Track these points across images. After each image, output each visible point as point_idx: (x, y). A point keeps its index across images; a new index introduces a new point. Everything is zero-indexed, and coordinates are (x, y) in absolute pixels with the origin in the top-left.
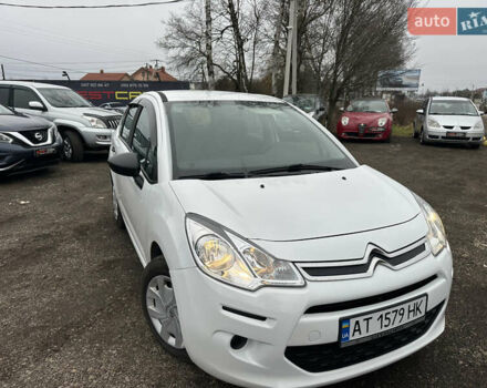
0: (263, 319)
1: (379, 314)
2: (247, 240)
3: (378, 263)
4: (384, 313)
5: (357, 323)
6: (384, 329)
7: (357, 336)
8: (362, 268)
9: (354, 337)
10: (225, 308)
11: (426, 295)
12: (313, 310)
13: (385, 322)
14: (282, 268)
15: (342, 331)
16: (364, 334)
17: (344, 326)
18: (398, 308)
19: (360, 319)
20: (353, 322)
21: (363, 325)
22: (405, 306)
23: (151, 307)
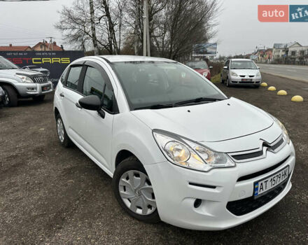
0: (214, 187)
1: (271, 178)
2: (196, 142)
3: (267, 150)
4: (272, 177)
5: (262, 184)
6: (273, 186)
7: (262, 192)
8: (260, 153)
9: (260, 192)
10: (190, 184)
11: (288, 166)
12: (241, 179)
13: (273, 182)
14: (219, 157)
15: (255, 189)
16: (265, 190)
17: (256, 186)
18: (278, 174)
19: (263, 182)
20: (260, 183)
21: (264, 185)
22: (281, 173)
23: (122, 191)
